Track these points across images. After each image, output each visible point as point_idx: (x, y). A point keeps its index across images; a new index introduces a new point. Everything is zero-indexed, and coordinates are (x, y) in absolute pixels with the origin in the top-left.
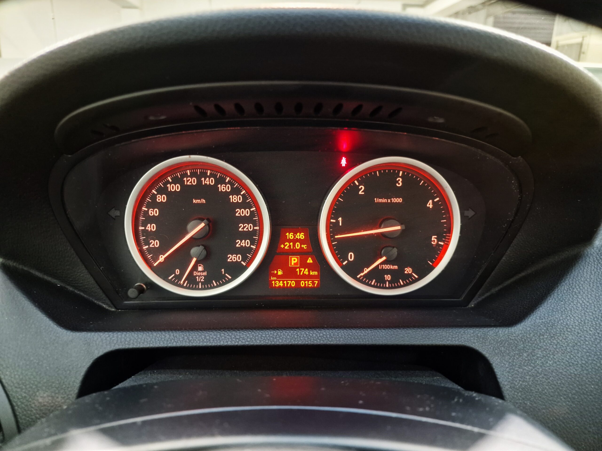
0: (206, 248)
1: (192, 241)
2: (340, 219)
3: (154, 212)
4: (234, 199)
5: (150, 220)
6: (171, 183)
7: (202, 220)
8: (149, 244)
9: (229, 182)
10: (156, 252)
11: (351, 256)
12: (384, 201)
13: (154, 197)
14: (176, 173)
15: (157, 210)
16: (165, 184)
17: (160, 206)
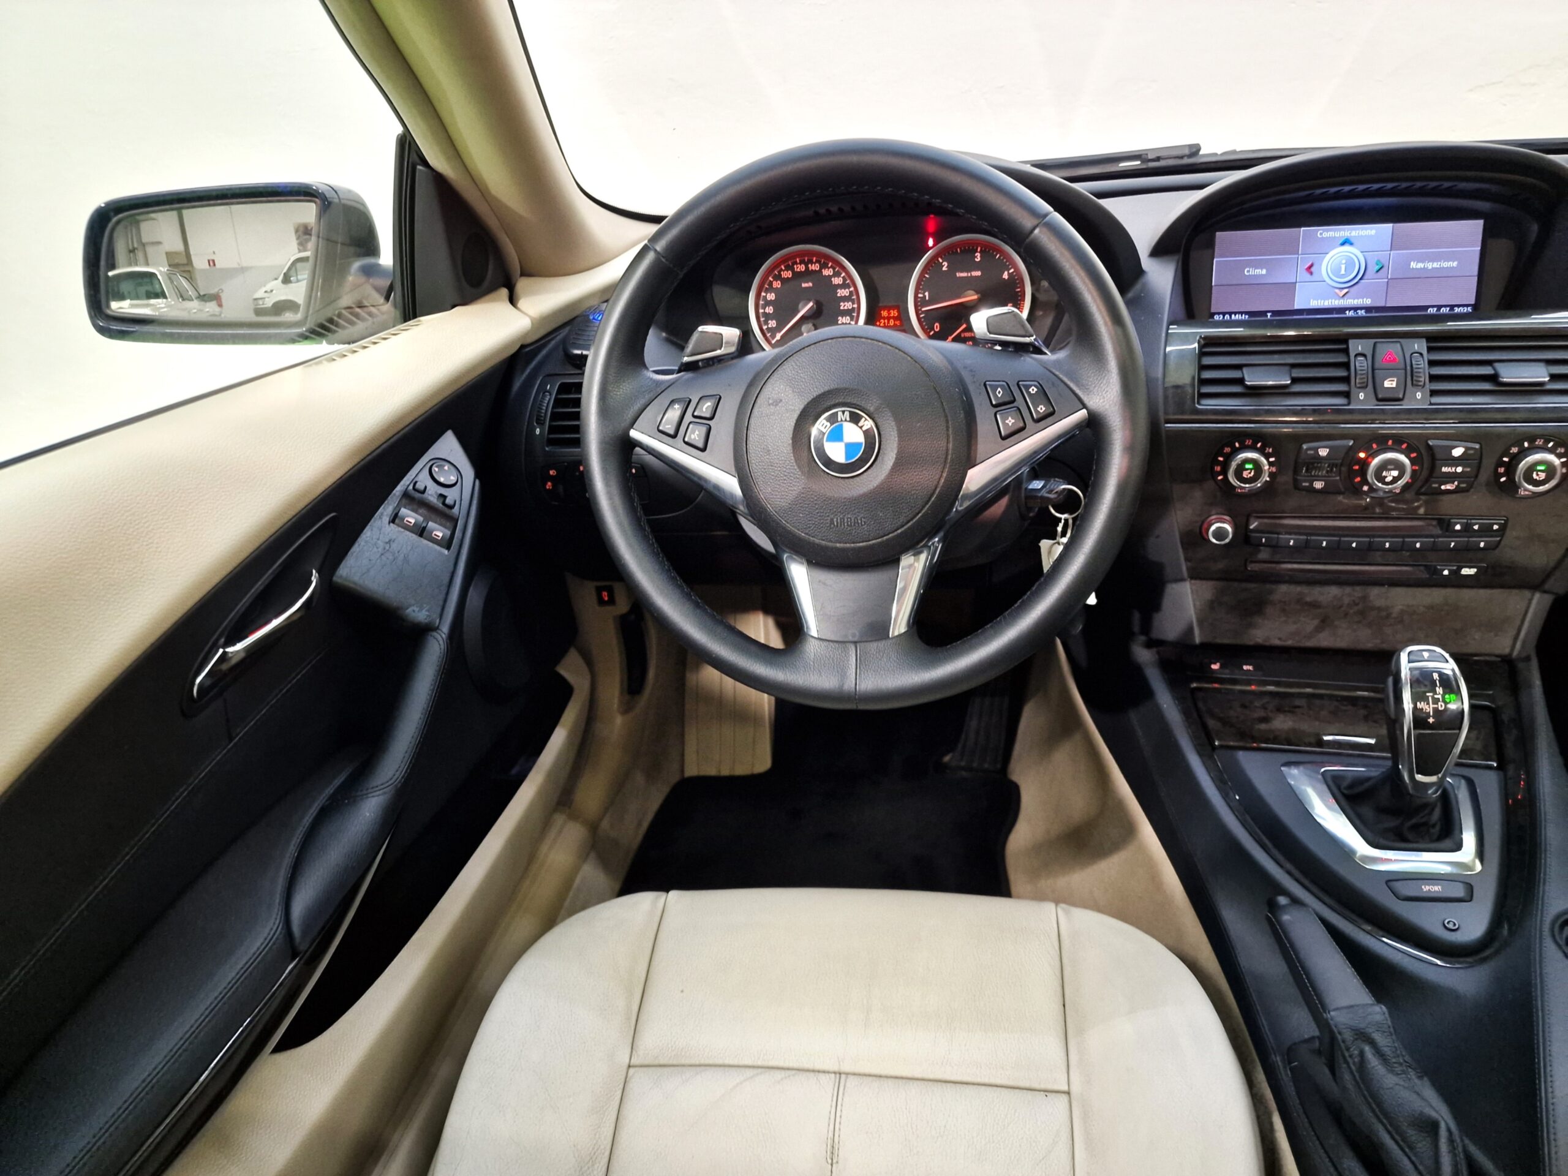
0: (814, 325)
1: (804, 319)
2: (927, 294)
3: (771, 297)
4: (837, 281)
5: (768, 303)
6: (784, 271)
7: (810, 300)
8: (768, 324)
9: (831, 267)
10: (774, 331)
11: (937, 327)
12: (964, 275)
13: (771, 284)
14: (788, 262)
15: (773, 294)
16: (779, 272)
17: (776, 291)
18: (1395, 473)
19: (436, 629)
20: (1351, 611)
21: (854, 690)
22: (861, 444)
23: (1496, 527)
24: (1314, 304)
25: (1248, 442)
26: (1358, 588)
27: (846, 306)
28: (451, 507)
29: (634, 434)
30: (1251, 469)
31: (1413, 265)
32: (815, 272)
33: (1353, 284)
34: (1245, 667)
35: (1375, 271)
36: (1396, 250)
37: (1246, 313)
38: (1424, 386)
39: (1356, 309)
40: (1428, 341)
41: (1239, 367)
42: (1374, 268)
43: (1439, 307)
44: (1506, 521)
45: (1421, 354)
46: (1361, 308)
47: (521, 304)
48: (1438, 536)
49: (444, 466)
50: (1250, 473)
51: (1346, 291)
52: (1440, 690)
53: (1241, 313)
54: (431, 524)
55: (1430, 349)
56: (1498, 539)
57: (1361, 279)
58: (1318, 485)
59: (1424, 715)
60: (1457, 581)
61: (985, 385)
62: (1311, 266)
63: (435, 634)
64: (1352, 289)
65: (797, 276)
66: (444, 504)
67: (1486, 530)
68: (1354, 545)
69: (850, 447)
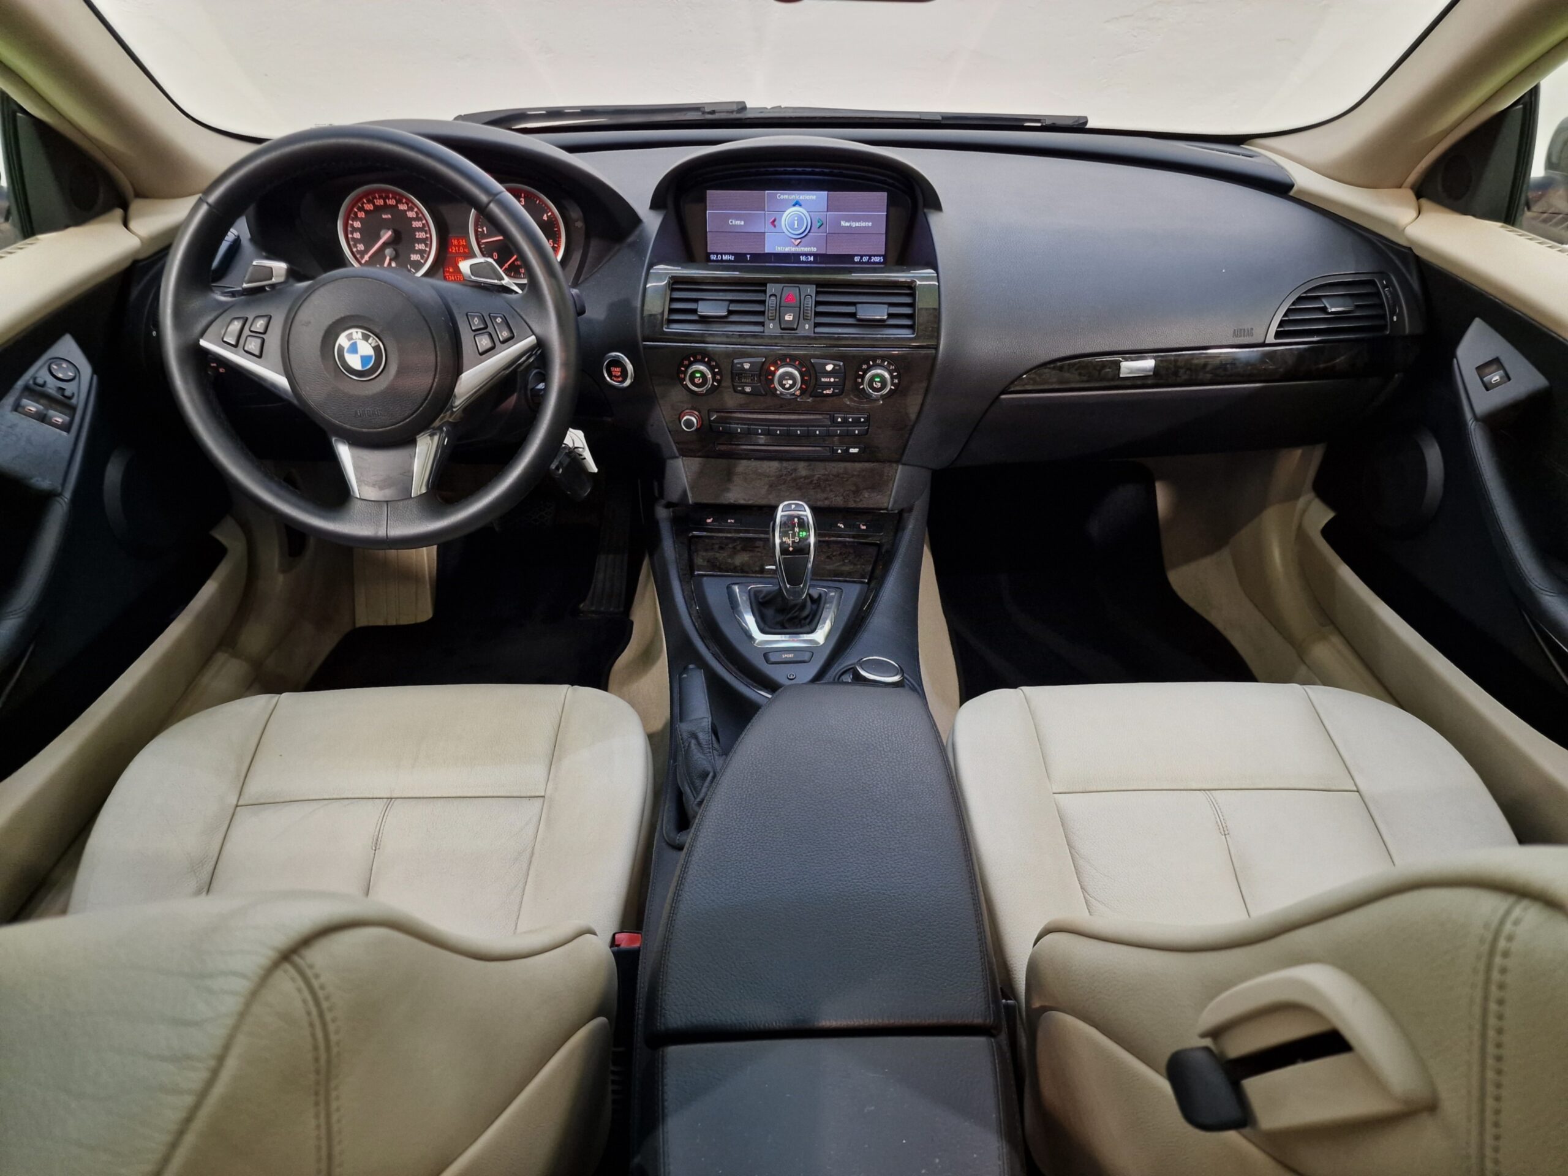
0: (395, 250)
1: (386, 245)
2: (485, 229)
3: (357, 224)
4: (411, 214)
5: (355, 230)
6: (366, 204)
7: (389, 229)
8: (357, 247)
9: (405, 203)
10: (363, 253)
11: (494, 255)
13: (356, 214)
14: (370, 196)
15: (359, 223)
16: (362, 204)
17: (361, 220)
18: (790, 382)
19: (60, 495)
20: (788, 479)
21: (385, 535)
22: (371, 357)
23: (862, 420)
24: (779, 249)
25: (699, 357)
26: (791, 463)
27: (420, 235)
28: (70, 398)
29: (203, 343)
30: (699, 377)
31: (843, 223)
32: (391, 206)
33: (803, 237)
34: (729, 521)
35: (818, 226)
36: (831, 211)
37: (732, 254)
38: (810, 320)
39: (806, 255)
40: (816, 288)
41: (696, 300)
42: (816, 225)
43: (862, 256)
44: (869, 416)
45: (811, 297)
46: (811, 255)
47: (133, 225)
48: (830, 427)
49: (61, 364)
50: (699, 380)
51: (799, 241)
52: (797, 529)
53: (729, 254)
54: (51, 412)
55: (818, 293)
56: (867, 428)
57: (809, 232)
58: (748, 389)
59: (786, 546)
60: (847, 458)
61: (467, 315)
62: (774, 221)
63: (58, 499)
64: (803, 240)
65: (377, 208)
66: (63, 395)
67: (857, 422)
68: (778, 432)
69: (365, 359)
